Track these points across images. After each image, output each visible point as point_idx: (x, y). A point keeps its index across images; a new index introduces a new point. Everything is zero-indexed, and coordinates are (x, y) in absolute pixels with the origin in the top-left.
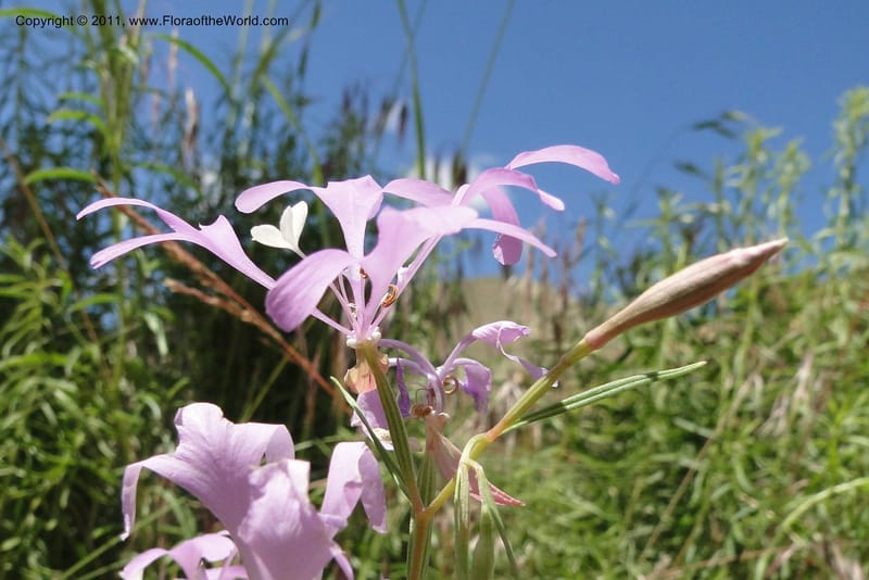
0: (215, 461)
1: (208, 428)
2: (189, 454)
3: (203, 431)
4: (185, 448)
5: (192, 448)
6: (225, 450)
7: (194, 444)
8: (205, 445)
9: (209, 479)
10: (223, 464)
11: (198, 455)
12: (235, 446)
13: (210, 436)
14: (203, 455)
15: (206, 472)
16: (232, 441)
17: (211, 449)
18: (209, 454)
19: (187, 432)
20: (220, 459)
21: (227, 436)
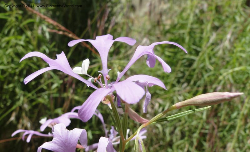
0: (64, 143)
1: (62, 133)
2: (56, 142)
3: (60, 134)
4: (55, 139)
5: (57, 140)
6: (67, 140)
7: (58, 138)
8: (61, 139)
9: (62, 148)
10: (66, 144)
11: (59, 142)
12: (70, 139)
13: (63, 136)
14: (60, 142)
15: (62, 147)
16: (69, 137)
17: (63, 140)
18: (62, 141)
19: (55, 134)
20: (65, 143)
21: (67, 135)
